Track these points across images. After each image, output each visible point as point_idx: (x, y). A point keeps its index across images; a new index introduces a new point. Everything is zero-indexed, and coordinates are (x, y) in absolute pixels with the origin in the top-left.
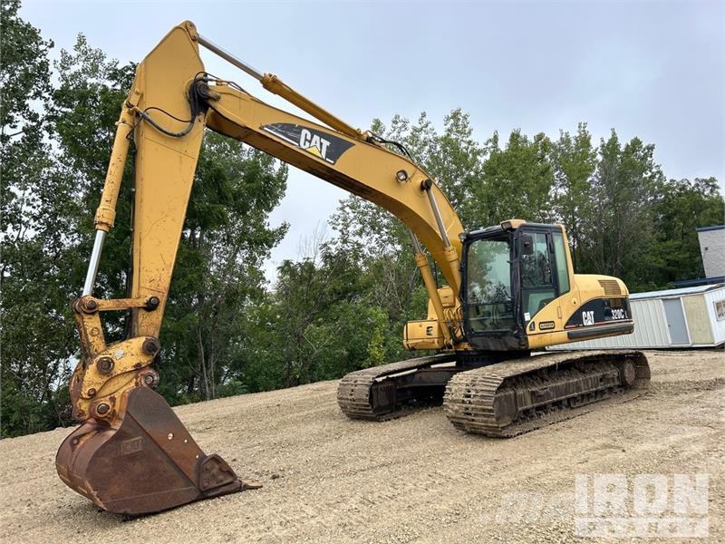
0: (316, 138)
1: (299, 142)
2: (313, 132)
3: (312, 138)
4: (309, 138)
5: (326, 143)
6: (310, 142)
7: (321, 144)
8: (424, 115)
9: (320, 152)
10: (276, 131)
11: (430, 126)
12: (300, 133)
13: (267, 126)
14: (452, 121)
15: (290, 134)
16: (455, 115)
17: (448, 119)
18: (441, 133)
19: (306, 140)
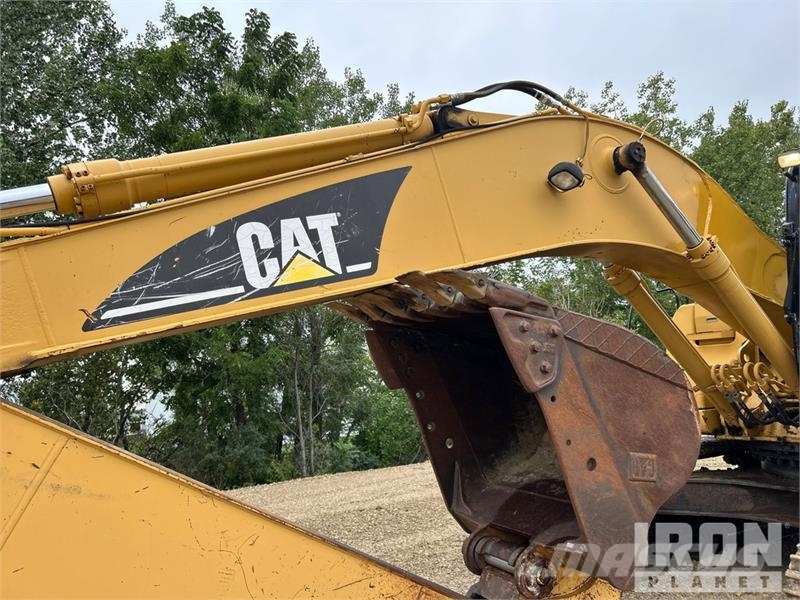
0: (291, 226)
1: (242, 280)
2: (271, 216)
3: (276, 234)
4: (267, 242)
5: (325, 223)
6: (276, 252)
7: (313, 235)
8: (609, 86)
9: (322, 262)
10: (152, 295)
11: (618, 100)
12: (234, 246)
13: (109, 304)
14: (649, 92)
15: (201, 274)
16: (654, 83)
17: (644, 89)
18: (633, 109)
19: (261, 255)
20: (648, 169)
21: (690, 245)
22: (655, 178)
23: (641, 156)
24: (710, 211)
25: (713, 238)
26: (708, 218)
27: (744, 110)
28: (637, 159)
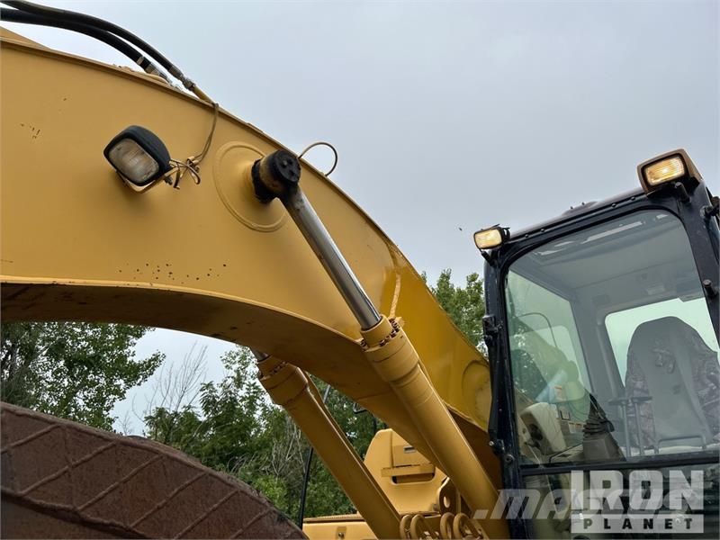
20: (304, 197)
21: (366, 324)
22: (314, 213)
23: (292, 173)
24: (397, 292)
25: (397, 320)
26: (395, 300)
27: (448, 277)
28: (285, 174)
